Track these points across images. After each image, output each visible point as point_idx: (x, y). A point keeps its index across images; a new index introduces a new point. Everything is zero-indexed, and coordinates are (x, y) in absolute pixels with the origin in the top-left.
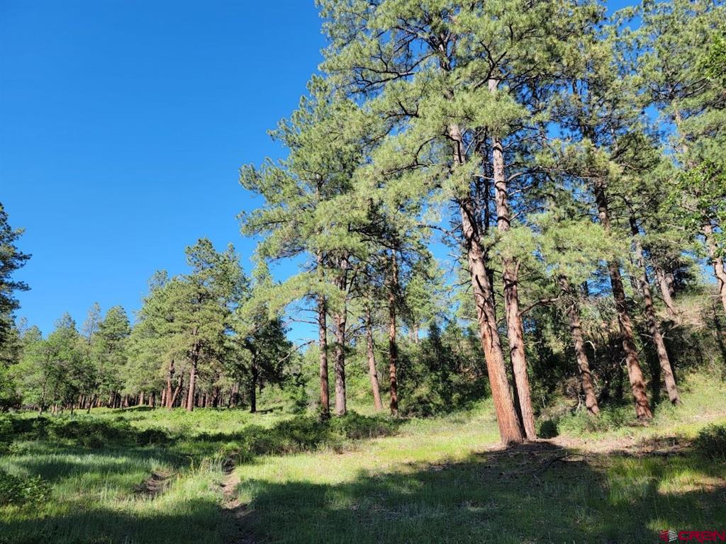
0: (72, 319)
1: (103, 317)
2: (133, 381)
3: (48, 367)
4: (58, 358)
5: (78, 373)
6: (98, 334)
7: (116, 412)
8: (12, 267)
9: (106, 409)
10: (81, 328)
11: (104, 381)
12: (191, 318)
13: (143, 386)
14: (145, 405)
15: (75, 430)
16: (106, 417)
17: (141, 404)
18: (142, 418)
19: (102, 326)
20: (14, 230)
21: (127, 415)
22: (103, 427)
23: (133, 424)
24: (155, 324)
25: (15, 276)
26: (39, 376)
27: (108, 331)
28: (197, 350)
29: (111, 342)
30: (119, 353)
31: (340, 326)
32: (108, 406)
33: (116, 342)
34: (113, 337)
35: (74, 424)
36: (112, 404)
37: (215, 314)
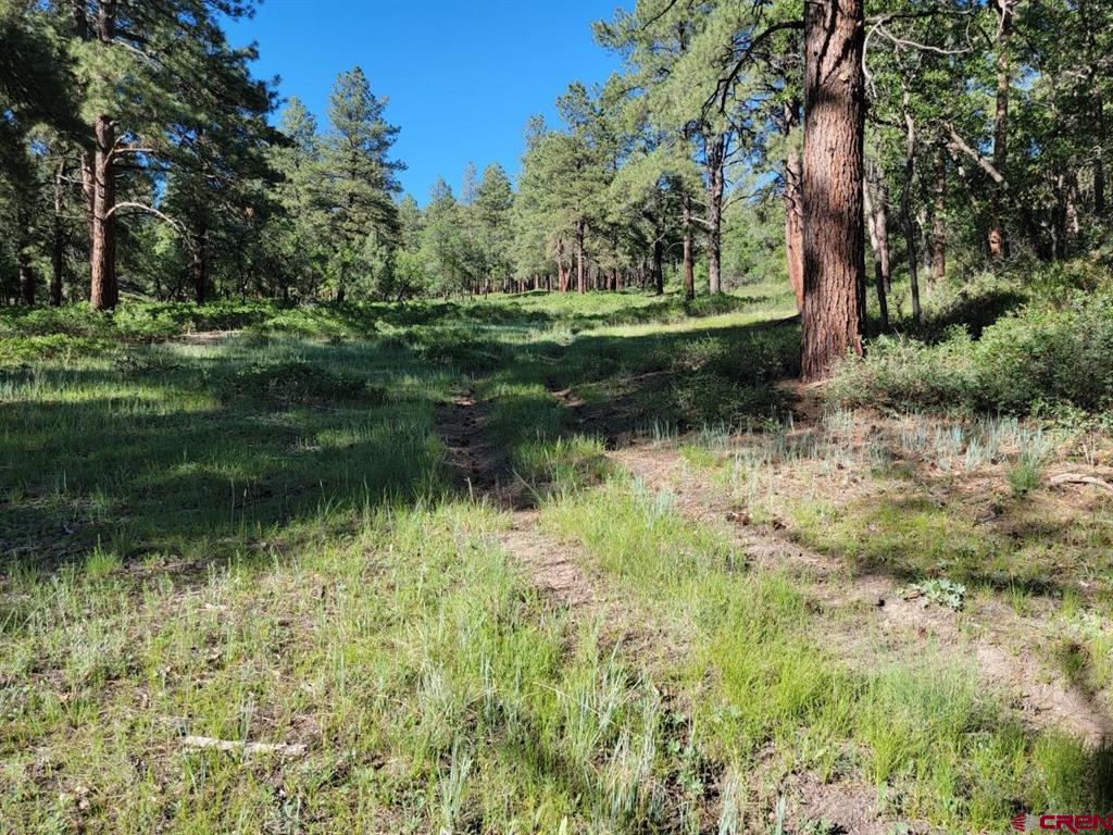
0: (447, 184)
1: (481, 181)
2: (524, 263)
3: (442, 253)
4: (449, 244)
5: (469, 258)
6: (479, 204)
7: (510, 297)
8: (386, 144)
9: (502, 294)
10: (459, 194)
11: (495, 266)
12: (571, 190)
13: (536, 268)
14: (540, 290)
15: (480, 313)
16: (502, 302)
17: (537, 289)
18: (534, 303)
19: (481, 193)
20: (380, 101)
21: (521, 300)
22: (499, 309)
23: (523, 308)
24: (535, 196)
25: (392, 155)
26: (437, 263)
27: (489, 199)
28: (582, 228)
29: (494, 213)
30: (506, 226)
31: (715, 199)
32: (505, 292)
33: (500, 213)
34: (496, 206)
35: (478, 307)
36: (508, 288)
37: (596, 184)
